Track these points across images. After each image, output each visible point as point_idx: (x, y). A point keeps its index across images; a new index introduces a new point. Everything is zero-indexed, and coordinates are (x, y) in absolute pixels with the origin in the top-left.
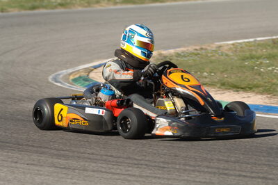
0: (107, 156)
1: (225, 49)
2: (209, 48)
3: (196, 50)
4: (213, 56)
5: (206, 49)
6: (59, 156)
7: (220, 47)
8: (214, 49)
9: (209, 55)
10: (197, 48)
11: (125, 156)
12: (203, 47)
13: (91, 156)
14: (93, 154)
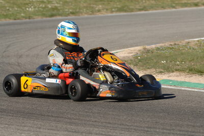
0: (106, 123)
1: (192, 45)
2: (180, 44)
3: (171, 45)
4: (184, 49)
5: (178, 44)
6: (71, 123)
7: (189, 42)
8: (184, 44)
9: (181, 49)
10: (172, 43)
11: (119, 123)
12: (176, 43)
13: (94, 123)
14: (95, 121)
